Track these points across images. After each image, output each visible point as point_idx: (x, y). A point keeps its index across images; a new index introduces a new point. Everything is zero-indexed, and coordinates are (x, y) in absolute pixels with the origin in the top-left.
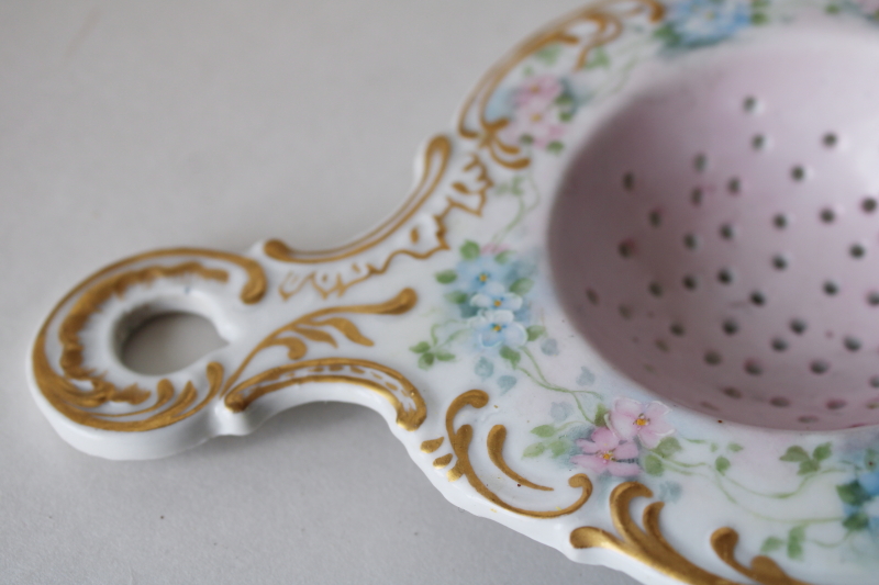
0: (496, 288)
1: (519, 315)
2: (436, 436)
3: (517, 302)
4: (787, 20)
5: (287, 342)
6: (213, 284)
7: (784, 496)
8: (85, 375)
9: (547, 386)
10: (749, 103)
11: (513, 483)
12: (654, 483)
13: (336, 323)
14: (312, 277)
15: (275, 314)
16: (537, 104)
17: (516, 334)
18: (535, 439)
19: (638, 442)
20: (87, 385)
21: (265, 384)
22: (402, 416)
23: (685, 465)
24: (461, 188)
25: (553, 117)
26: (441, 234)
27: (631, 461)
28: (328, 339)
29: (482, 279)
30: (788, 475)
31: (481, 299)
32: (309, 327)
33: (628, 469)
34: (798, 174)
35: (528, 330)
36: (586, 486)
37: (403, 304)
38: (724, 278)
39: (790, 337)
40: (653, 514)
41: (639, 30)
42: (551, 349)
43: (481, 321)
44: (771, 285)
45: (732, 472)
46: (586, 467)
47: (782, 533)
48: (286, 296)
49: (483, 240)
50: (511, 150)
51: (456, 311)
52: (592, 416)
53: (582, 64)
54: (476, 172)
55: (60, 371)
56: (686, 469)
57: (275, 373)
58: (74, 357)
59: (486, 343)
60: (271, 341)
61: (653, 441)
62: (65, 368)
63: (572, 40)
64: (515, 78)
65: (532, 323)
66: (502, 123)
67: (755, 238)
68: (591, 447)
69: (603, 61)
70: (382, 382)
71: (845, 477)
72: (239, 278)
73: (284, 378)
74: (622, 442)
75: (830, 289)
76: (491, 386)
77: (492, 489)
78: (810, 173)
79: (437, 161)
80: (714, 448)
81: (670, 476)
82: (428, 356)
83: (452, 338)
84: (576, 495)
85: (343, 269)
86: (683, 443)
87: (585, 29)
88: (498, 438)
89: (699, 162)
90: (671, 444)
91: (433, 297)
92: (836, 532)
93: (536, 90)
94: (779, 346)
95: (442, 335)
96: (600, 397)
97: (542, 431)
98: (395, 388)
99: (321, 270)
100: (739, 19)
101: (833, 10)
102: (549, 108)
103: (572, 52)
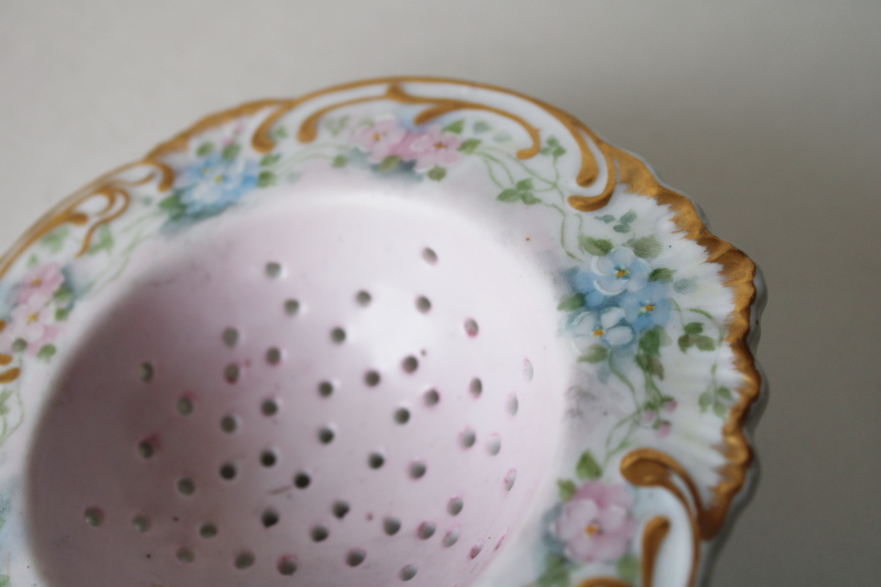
4: (293, 178)
10: (273, 269)
16: (37, 300)
25: (49, 317)
34: (339, 335)
38: (269, 460)
39: (331, 523)
41: (147, 201)
44: (318, 461)
50: (4, 359)
53: (87, 248)
63: (80, 218)
64: (19, 270)
67: (300, 411)
69: (107, 242)
75: (377, 462)
78: (351, 335)
87: (95, 205)
89: (230, 336)
93: (37, 284)
94: (320, 535)
100: (246, 180)
101: (340, 162)
102: (47, 304)
103: (78, 233)
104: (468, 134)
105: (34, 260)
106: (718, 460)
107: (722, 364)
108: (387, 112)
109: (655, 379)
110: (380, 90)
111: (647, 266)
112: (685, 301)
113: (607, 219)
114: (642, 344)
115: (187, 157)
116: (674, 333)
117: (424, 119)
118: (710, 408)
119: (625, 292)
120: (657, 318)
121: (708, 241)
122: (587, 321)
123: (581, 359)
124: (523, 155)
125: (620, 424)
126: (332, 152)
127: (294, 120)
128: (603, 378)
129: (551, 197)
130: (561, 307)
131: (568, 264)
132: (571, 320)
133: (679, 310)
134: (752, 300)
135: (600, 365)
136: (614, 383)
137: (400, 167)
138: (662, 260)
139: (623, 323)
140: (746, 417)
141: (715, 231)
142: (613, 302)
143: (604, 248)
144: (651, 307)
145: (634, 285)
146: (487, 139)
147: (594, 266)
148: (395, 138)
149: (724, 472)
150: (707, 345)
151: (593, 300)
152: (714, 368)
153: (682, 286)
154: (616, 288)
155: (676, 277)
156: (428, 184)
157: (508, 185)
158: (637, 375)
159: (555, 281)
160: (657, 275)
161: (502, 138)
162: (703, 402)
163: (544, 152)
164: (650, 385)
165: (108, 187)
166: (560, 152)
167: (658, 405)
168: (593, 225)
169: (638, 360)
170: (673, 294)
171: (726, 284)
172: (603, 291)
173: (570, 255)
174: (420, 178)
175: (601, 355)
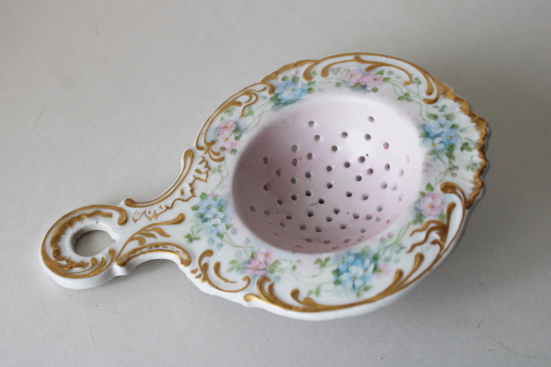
0: (214, 210)
1: (223, 220)
2: (195, 268)
3: (221, 215)
4: (321, 90)
5: (137, 239)
6: (107, 219)
7: (314, 276)
8: (63, 259)
9: (233, 245)
10: (311, 123)
11: (223, 282)
12: (271, 276)
13: (155, 230)
14: (145, 212)
15: (132, 228)
16: (226, 133)
17: (222, 228)
18: (230, 266)
19: (266, 263)
20: (64, 263)
21: (131, 255)
22: (183, 262)
23: (282, 269)
24: (198, 171)
25: (232, 139)
26: (192, 191)
27: (264, 269)
28: (153, 236)
29: (209, 208)
30: (315, 269)
31: (208, 215)
32: (145, 232)
33: (262, 273)
34: (335, 149)
35: (226, 226)
36: (248, 280)
37: (180, 220)
38: (308, 194)
39: (333, 216)
40: (271, 287)
41: (265, 98)
42: (234, 232)
43: (209, 224)
44: (327, 195)
45: (298, 270)
46: (248, 273)
47: (314, 288)
48: (135, 221)
49: (208, 192)
50: (217, 154)
51: (200, 221)
52: (250, 255)
53: (243, 115)
54: (204, 164)
55: (53, 259)
56: (282, 270)
57: (135, 250)
58: (58, 253)
59: (211, 232)
60: (132, 239)
61: (271, 262)
62: (54, 257)
63: (239, 104)
64: (217, 123)
65: (228, 223)
66: (213, 142)
67: (319, 177)
68: (250, 266)
69: (251, 113)
70: (174, 250)
71: (334, 268)
72: (116, 215)
73: (138, 253)
74: (260, 263)
75: (349, 195)
76: (214, 248)
77: (216, 284)
78: (339, 148)
79: (189, 161)
80: (291, 262)
81: (277, 273)
82: (190, 239)
83: (199, 231)
84: (245, 283)
85: (156, 208)
86: (281, 261)
87: (244, 99)
88: (217, 266)
89: (294, 148)
90: (277, 262)
91: (191, 216)
92: (331, 286)
93: (226, 127)
94: (329, 220)
95: (195, 230)
96: (252, 248)
97: (233, 262)
98: (179, 252)
99: (148, 209)
100: (303, 91)
101: (338, 85)
102: (231, 135)
103: (239, 109)
104: (386, 75)
105: (222, 119)
106: (472, 186)
107: (475, 156)
108: (354, 66)
109: (452, 160)
110: (351, 58)
111: (450, 123)
112: (463, 135)
113: (437, 107)
114: (448, 149)
115: (278, 81)
116: (459, 145)
117: (369, 69)
118: (470, 170)
119: (442, 132)
120: (453, 141)
121: (471, 115)
122: (429, 141)
123: (427, 154)
124: (406, 84)
125: (440, 174)
126: (336, 81)
127: (319, 68)
128: (434, 160)
129: (417, 99)
130: (420, 137)
131: (423, 122)
132: (424, 141)
133: (460, 138)
134: (486, 135)
135: (433, 156)
136: (438, 161)
137: (361, 87)
138: (455, 121)
139: (441, 142)
140: (482, 172)
141: (474, 112)
142: (438, 135)
143: (435, 117)
144: (451, 137)
145: (445, 130)
146: (393, 77)
147: (432, 123)
148: (358, 76)
149: (474, 189)
150: (470, 149)
151: (431, 135)
152: (472, 157)
153: (462, 130)
154: (439, 131)
155: (460, 127)
156: (372, 94)
157: (401, 95)
158: (446, 159)
159: (418, 128)
160: (453, 126)
161: (398, 77)
162: (468, 168)
163: (414, 82)
164: (450, 162)
165: (247, 92)
166: (420, 83)
167: (453, 168)
168: (432, 109)
169: (447, 154)
170: (459, 133)
171: (478, 130)
172: (435, 132)
173: (424, 119)
174: (369, 91)
175: (434, 152)
